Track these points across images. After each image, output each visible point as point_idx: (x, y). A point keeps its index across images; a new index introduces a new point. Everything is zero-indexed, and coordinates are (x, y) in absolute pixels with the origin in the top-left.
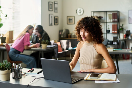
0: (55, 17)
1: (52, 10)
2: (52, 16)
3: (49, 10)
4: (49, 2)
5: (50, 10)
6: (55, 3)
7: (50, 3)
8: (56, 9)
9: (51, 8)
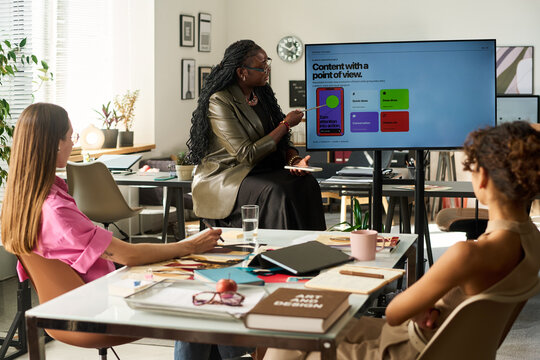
0: (200, 68)
1: (190, 43)
2: (191, 63)
3: (181, 45)
4: (181, 16)
5: (185, 43)
6: (203, 17)
7: (184, 19)
8: (206, 39)
9: (188, 39)
